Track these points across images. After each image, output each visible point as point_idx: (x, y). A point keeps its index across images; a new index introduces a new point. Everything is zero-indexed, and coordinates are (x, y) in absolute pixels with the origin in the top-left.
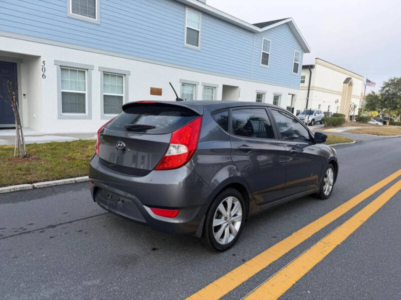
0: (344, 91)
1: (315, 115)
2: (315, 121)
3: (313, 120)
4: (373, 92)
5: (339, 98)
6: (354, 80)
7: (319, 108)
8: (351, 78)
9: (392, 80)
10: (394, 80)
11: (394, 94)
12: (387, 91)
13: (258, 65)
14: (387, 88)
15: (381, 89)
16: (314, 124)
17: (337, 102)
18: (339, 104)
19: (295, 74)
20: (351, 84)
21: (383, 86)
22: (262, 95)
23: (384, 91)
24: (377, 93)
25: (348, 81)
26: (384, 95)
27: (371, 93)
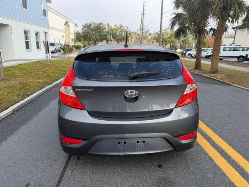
0: (65, 30)
1: (56, 46)
2: (57, 50)
3: (56, 49)
4: (78, 31)
5: (64, 34)
6: (69, 23)
7: (54, 41)
8: (68, 22)
9: (86, 24)
10: (87, 24)
11: (88, 33)
12: (85, 31)
13: (20, 8)
14: (85, 29)
15: (81, 29)
16: (56, 52)
17: (63, 37)
18: (64, 38)
19: (45, 17)
20: (69, 26)
21: (82, 28)
22: (27, 32)
23: (83, 31)
24: (80, 32)
25: (66, 23)
26: (84, 32)
27: (77, 32)
